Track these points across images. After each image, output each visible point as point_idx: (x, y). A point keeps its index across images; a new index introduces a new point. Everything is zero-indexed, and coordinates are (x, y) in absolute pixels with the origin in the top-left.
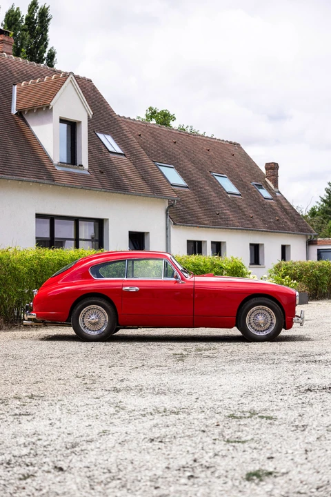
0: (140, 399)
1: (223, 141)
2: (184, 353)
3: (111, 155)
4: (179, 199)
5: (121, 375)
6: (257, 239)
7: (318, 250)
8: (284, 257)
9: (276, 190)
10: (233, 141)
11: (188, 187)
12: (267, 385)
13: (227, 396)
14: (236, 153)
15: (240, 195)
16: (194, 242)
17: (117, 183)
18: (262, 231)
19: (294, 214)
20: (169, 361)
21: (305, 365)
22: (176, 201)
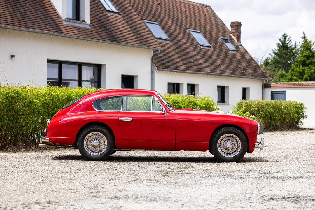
0: (137, 204)
1: (197, 3)
2: (169, 170)
3: (108, 13)
4: (162, 49)
5: (120, 186)
6: (223, 82)
7: (272, 92)
8: (244, 97)
9: (239, 43)
10: (205, 4)
11: (169, 40)
12: (237, 195)
13: (207, 203)
14: (207, 14)
15: (210, 47)
16: (174, 84)
17: (113, 36)
18: (228, 76)
19: (253, 63)
20: (157, 176)
21: (266, 180)
22: (159, 51)
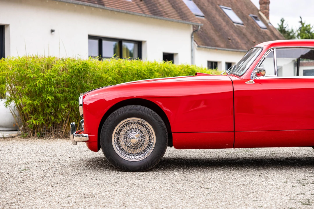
4: (202, 25)
15: (243, 24)
22: (200, 27)
